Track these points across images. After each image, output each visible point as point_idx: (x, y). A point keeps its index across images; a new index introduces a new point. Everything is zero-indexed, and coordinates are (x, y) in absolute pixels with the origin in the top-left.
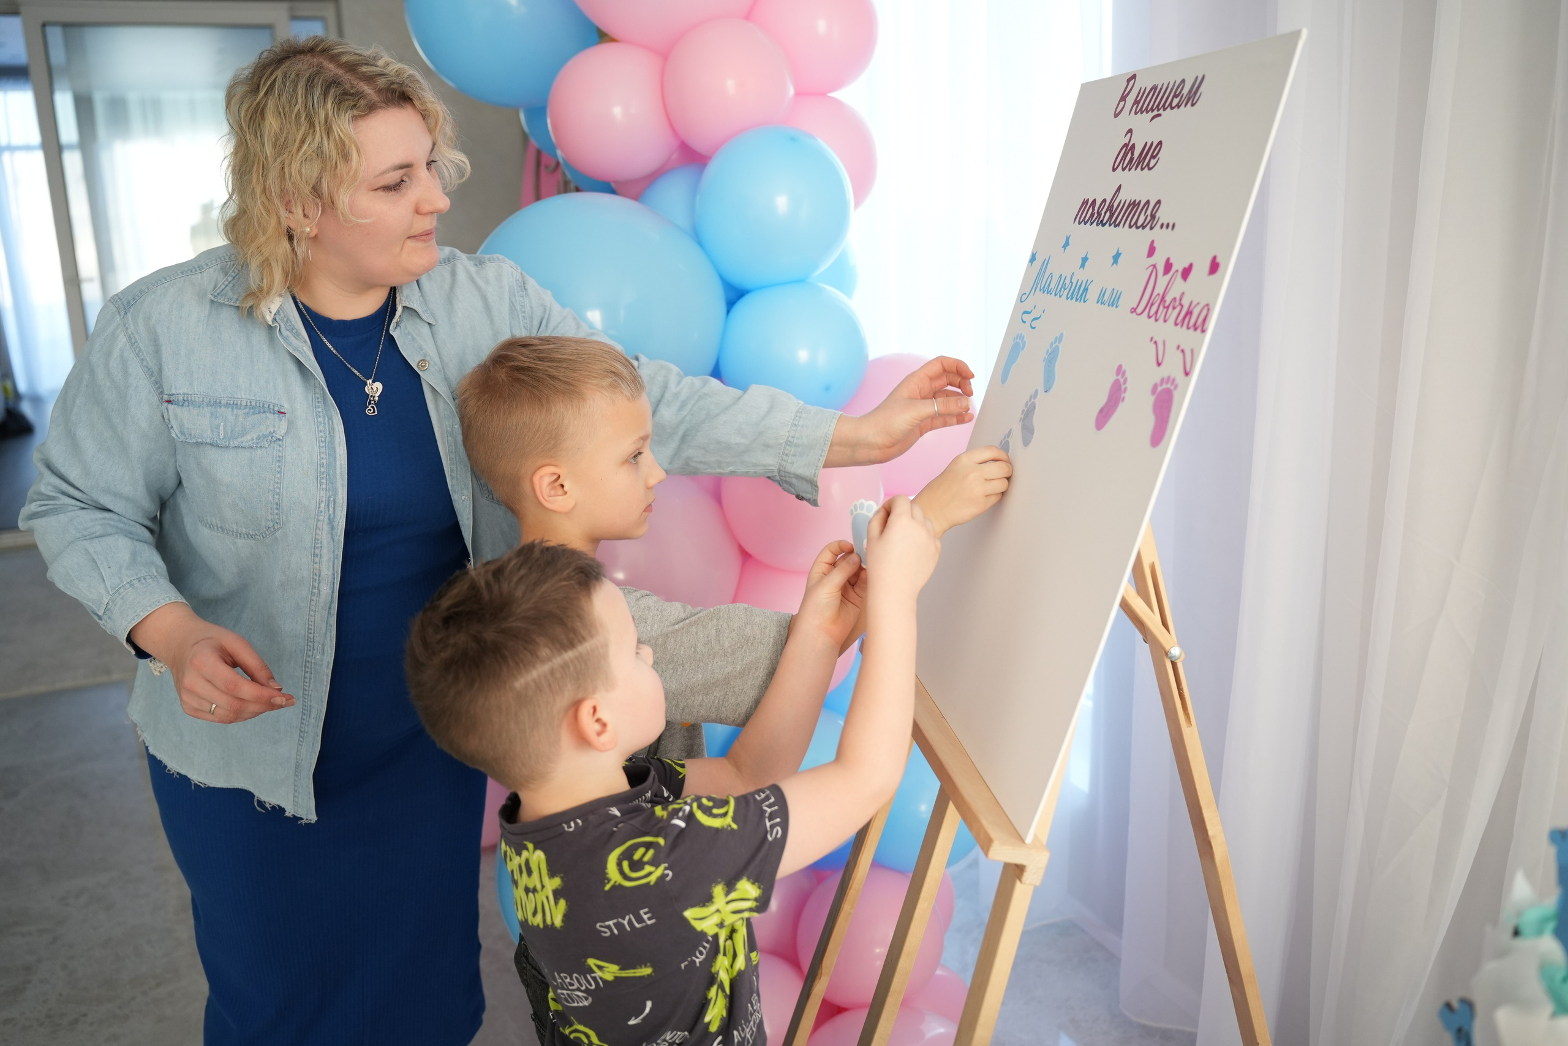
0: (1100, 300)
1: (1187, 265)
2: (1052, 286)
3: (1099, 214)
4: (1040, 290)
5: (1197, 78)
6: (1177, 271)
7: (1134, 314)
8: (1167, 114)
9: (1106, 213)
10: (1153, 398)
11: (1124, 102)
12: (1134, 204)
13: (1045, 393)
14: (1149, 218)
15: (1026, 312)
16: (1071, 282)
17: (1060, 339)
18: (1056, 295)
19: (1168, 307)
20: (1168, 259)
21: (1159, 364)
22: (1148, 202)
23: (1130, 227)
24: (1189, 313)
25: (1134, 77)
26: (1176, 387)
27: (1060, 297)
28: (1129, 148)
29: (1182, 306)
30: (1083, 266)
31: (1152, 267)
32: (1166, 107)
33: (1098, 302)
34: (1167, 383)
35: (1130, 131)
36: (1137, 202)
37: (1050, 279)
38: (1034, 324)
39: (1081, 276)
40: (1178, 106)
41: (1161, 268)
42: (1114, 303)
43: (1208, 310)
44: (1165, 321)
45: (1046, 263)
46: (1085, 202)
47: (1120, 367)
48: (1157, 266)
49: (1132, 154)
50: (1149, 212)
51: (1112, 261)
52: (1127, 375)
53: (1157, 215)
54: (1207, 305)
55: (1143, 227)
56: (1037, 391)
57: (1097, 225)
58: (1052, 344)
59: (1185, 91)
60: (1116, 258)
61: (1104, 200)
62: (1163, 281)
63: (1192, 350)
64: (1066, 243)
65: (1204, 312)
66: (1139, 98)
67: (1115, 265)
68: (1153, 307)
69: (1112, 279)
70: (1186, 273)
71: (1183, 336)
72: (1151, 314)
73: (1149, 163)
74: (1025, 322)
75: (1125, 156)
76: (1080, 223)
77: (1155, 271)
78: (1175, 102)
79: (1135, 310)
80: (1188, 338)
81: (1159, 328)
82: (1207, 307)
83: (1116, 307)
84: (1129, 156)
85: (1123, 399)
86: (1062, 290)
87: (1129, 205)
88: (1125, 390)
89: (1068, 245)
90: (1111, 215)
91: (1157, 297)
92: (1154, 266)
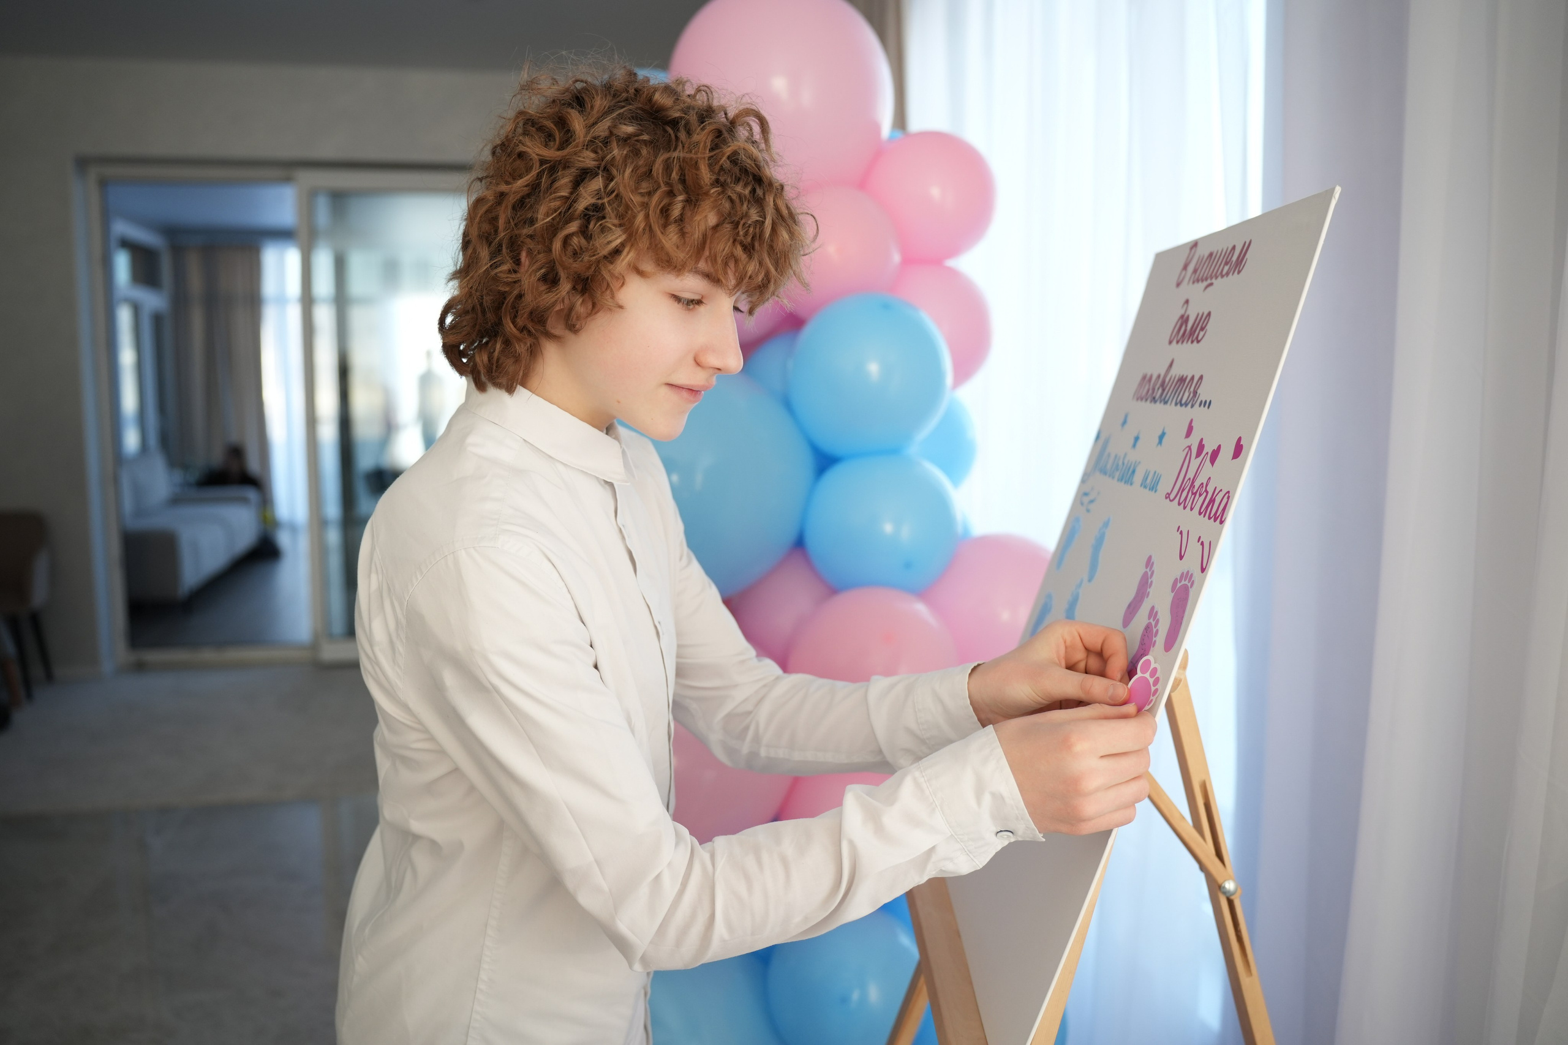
0: (1144, 485)
1: (1216, 448)
2: (1109, 466)
3: (1154, 389)
4: (1100, 471)
5: (1245, 243)
6: (1207, 453)
7: (1168, 500)
8: (1218, 282)
9: (1158, 389)
10: (1172, 595)
11: (1184, 273)
12: (1182, 380)
13: (1088, 584)
14: (1192, 395)
15: (1086, 494)
16: (1123, 464)
17: (1108, 523)
18: (1110, 477)
19: (1196, 494)
20: (1201, 441)
21: (1181, 557)
22: (1193, 378)
23: (1176, 404)
24: (1212, 501)
25: (1195, 245)
26: (1192, 586)
27: (1113, 478)
28: (1184, 319)
29: (1207, 494)
30: (1134, 446)
31: (1188, 449)
32: (1218, 275)
33: (1141, 486)
34: (1185, 581)
35: (1187, 302)
36: (1184, 377)
37: (1107, 459)
38: (1090, 507)
39: (1132, 456)
40: (1227, 274)
41: (1195, 451)
42: (1155, 484)
43: (1228, 497)
44: (1192, 509)
46: (1144, 377)
47: (1150, 558)
48: (1192, 447)
49: (1186, 326)
50: (1192, 389)
51: (1158, 441)
52: (1155, 568)
53: (1199, 392)
54: (1228, 492)
55: (1186, 405)
56: (1082, 581)
57: (1151, 402)
58: (1100, 531)
59: (1235, 258)
60: (1161, 438)
61: (1159, 376)
62: (1195, 463)
63: (1210, 542)
64: (1124, 423)
65: (1225, 500)
66: (1197, 267)
67: (1159, 445)
68: (1183, 494)
69: (1156, 461)
70: (1215, 456)
71: (1205, 526)
72: (1181, 501)
73: (1197, 337)
74: (1083, 504)
75: (1180, 328)
76: (1137, 399)
77: (1189, 453)
78: (1225, 269)
79: (1168, 496)
80: (1208, 530)
81: (1186, 517)
82: (1227, 495)
83: (1155, 491)
84: (1183, 328)
85: (1148, 594)
86: (1116, 471)
87: (1178, 381)
88: (1151, 584)
89: (1126, 422)
90: (1163, 392)
91: (1188, 482)
92: (1190, 448)
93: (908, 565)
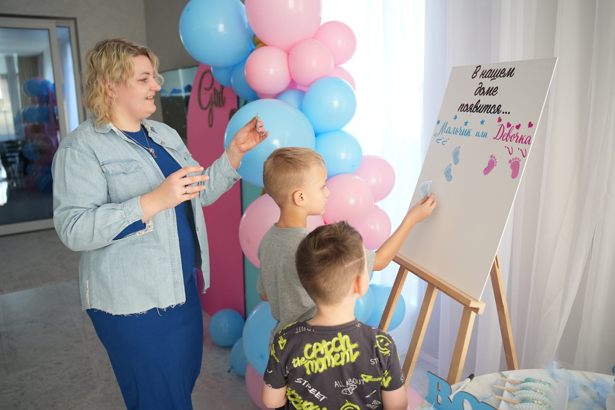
1: (518, 124)
2: (451, 131)
3: (471, 109)
4: (445, 132)
5: (511, 68)
6: (514, 126)
8: (499, 79)
9: (474, 108)
10: (510, 164)
11: (476, 74)
12: (488, 106)
13: (455, 165)
14: (496, 110)
15: (438, 140)
16: (461, 130)
17: (459, 147)
18: (453, 134)
19: (512, 137)
20: (508, 123)
21: (511, 154)
22: (495, 105)
23: (487, 112)
24: (522, 139)
25: (480, 66)
26: (520, 160)
27: (456, 134)
28: (482, 88)
29: (518, 137)
30: (466, 125)
32: (498, 76)
33: (476, 136)
34: (516, 159)
35: (481, 83)
37: (449, 129)
38: (443, 143)
39: (465, 128)
40: (504, 76)
41: (506, 126)
42: (485, 135)
43: (530, 138)
44: (511, 141)
45: (446, 124)
47: (492, 155)
49: (484, 90)
50: (496, 108)
51: (480, 123)
52: (496, 158)
53: (500, 109)
54: (530, 136)
55: (494, 113)
56: (450, 165)
57: (470, 112)
58: (455, 150)
59: (506, 72)
60: (482, 122)
61: (473, 104)
62: (507, 129)
63: (525, 150)
64: (456, 118)
65: (529, 138)
66: (483, 73)
68: (504, 137)
69: (482, 129)
70: (518, 127)
71: (520, 145)
72: (504, 139)
73: (492, 94)
74: (439, 143)
75: (480, 91)
76: (461, 111)
77: (503, 126)
78: (502, 75)
79: (495, 138)
80: (523, 146)
81: (509, 144)
82: (529, 137)
83: (486, 137)
84: (482, 91)
85: (496, 165)
86: (457, 132)
87: (485, 106)
88: (496, 162)
89: (457, 118)
90: (477, 109)
91: (506, 134)
92: (502, 125)
93: (353, 166)
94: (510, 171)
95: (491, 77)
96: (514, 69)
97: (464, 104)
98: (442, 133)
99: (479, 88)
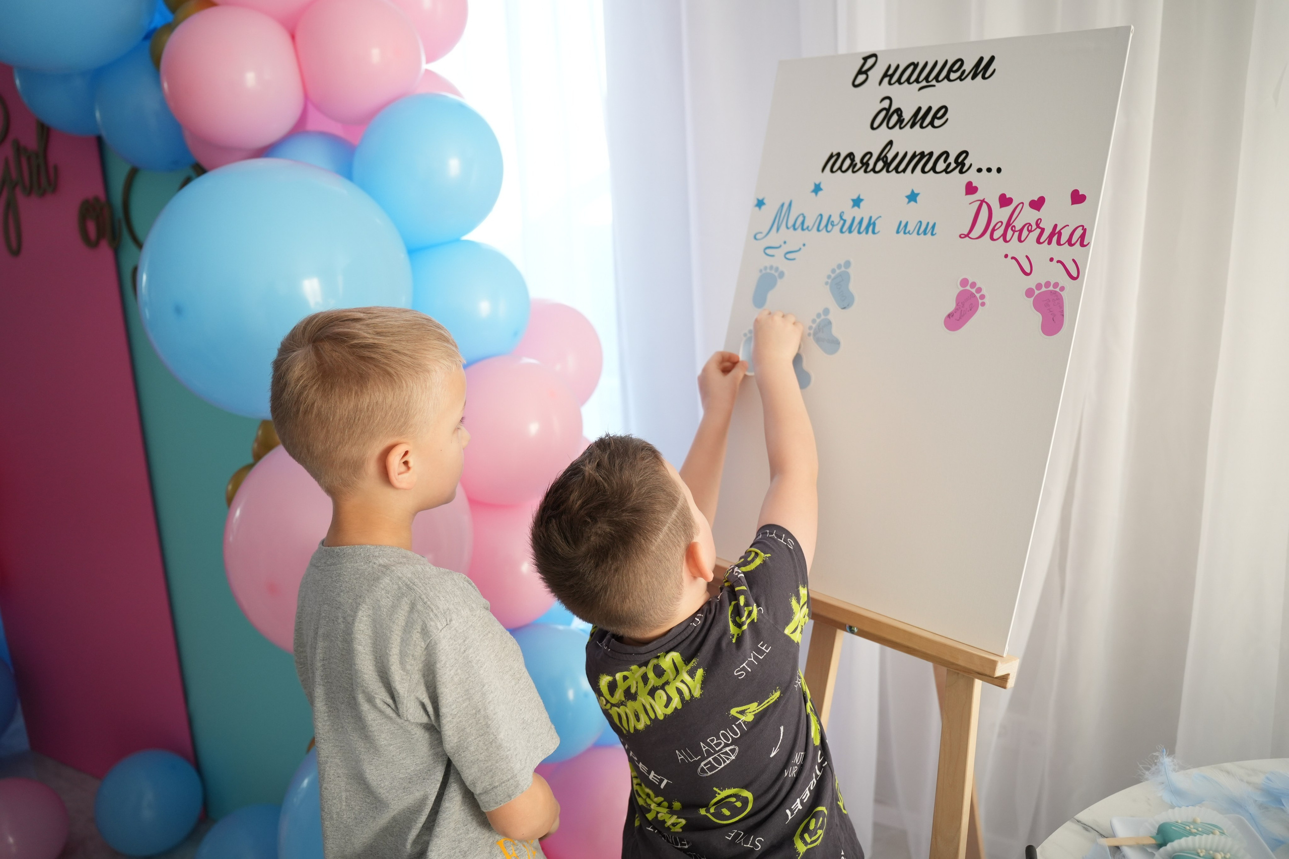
0: (902, 231)
1: (1036, 199)
2: (809, 223)
3: (865, 164)
4: (787, 228)
5: (982, 58)
6: (1023, 203)
7: (967, 238)
9: (876, 163)
10: (1032, 299)
12: (923, 156)
13: (843, 310)
14: (953, 165)
15: (770, 247)
16: (845, 221)
17: (848, 264)
18: (818, 230)
19: (1021, 231)
20: (1003, 195)
21: (1028, 274)
23: (923, 171)
25: (875, 55)
26: (1062, 289)
27: (828, 231)
28: (891, 112)
29: (1043, 230)
31: (979, 202)
32: (940, 79)
33: (898, 232)
34: (1047, 287)
35: (888, 98)
36: (927, 154)
37: (800, 219)
38: (791, 256)
39: (854, 213)
40: (960, 78)
41: (995, 204)
42: (928, 230)
43: (1085, 230)
44: (1020, 240)
45: (785, 209)
47: (965, 280)
48: (985, 200)
49: (900, 116)
50: (951, 159)
51: (907, 200)
52: (981, 286)
53: (967, 162)
54: (1083, 226)
55: (946, 171)
56: (826, 311)
57: (866, 171)
58: (833, 271)
59: (968, 66)
60: (913, 197)
61: (869, 153)
62: (1002, 210)
63: (1074, 261)
64: (817, 189)
65: (1079, 232)
66: (890, 72)
67: (912, 203)
68: (995, 233)
69: (913, 214)
70: (1037, 204)
71: (1053, 250)
72: (995, 237)
73: (931, 123)
74: (773, 256)
75: (888, 118)
76: (832, 171)
77: (984, 205)
78: (953, 76)
79: (967, 236)
80: (1065, 253)
81: (1014, 247)
82: (1081, 228)
83: (932, 234)
84: (895, 118)
85: (983, 304)
86: (830, 227)
87: (914, 156)
88: (983, 297)
89: (821, 189)
90: (887, 165)
91: (1000, 224)
92: (983, 201)
94: (1037, 318)
95: (917, 81)
96: (992, 59)
97: (838, 155)
98: (778, 230)
99: (884, 113)
